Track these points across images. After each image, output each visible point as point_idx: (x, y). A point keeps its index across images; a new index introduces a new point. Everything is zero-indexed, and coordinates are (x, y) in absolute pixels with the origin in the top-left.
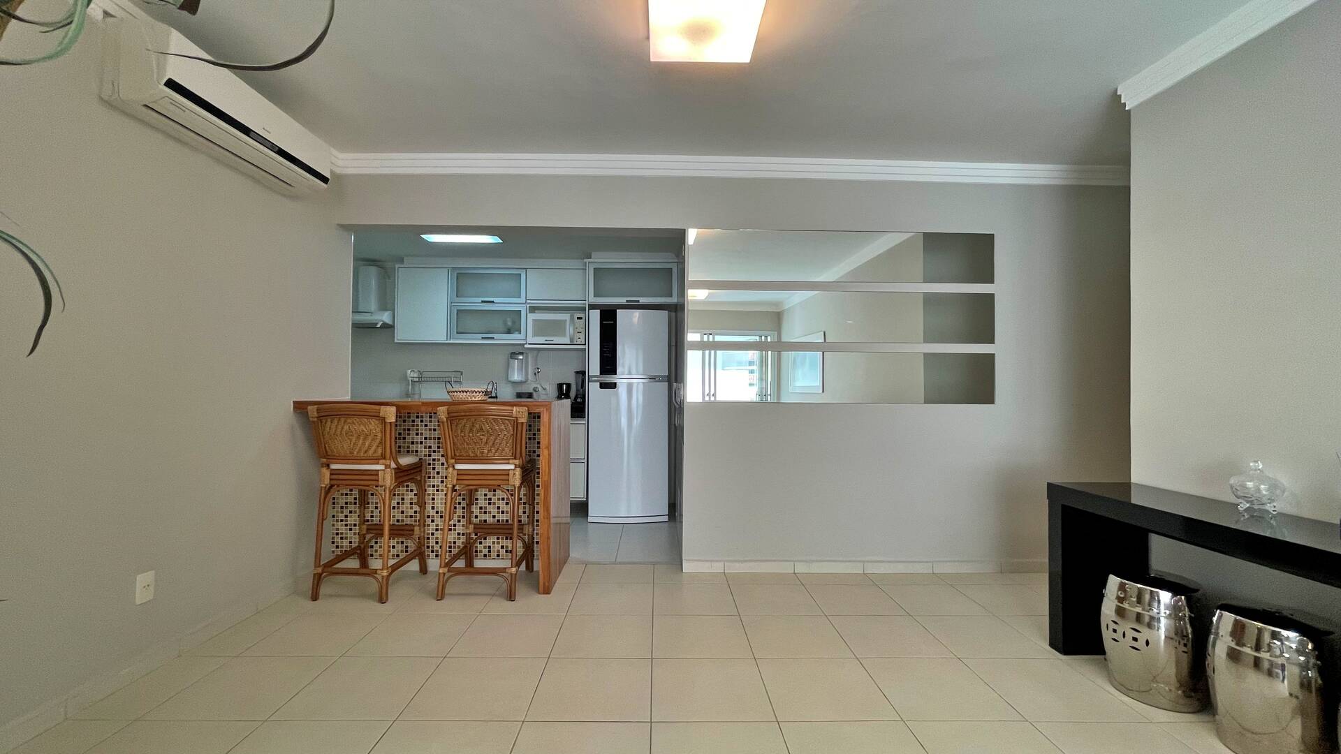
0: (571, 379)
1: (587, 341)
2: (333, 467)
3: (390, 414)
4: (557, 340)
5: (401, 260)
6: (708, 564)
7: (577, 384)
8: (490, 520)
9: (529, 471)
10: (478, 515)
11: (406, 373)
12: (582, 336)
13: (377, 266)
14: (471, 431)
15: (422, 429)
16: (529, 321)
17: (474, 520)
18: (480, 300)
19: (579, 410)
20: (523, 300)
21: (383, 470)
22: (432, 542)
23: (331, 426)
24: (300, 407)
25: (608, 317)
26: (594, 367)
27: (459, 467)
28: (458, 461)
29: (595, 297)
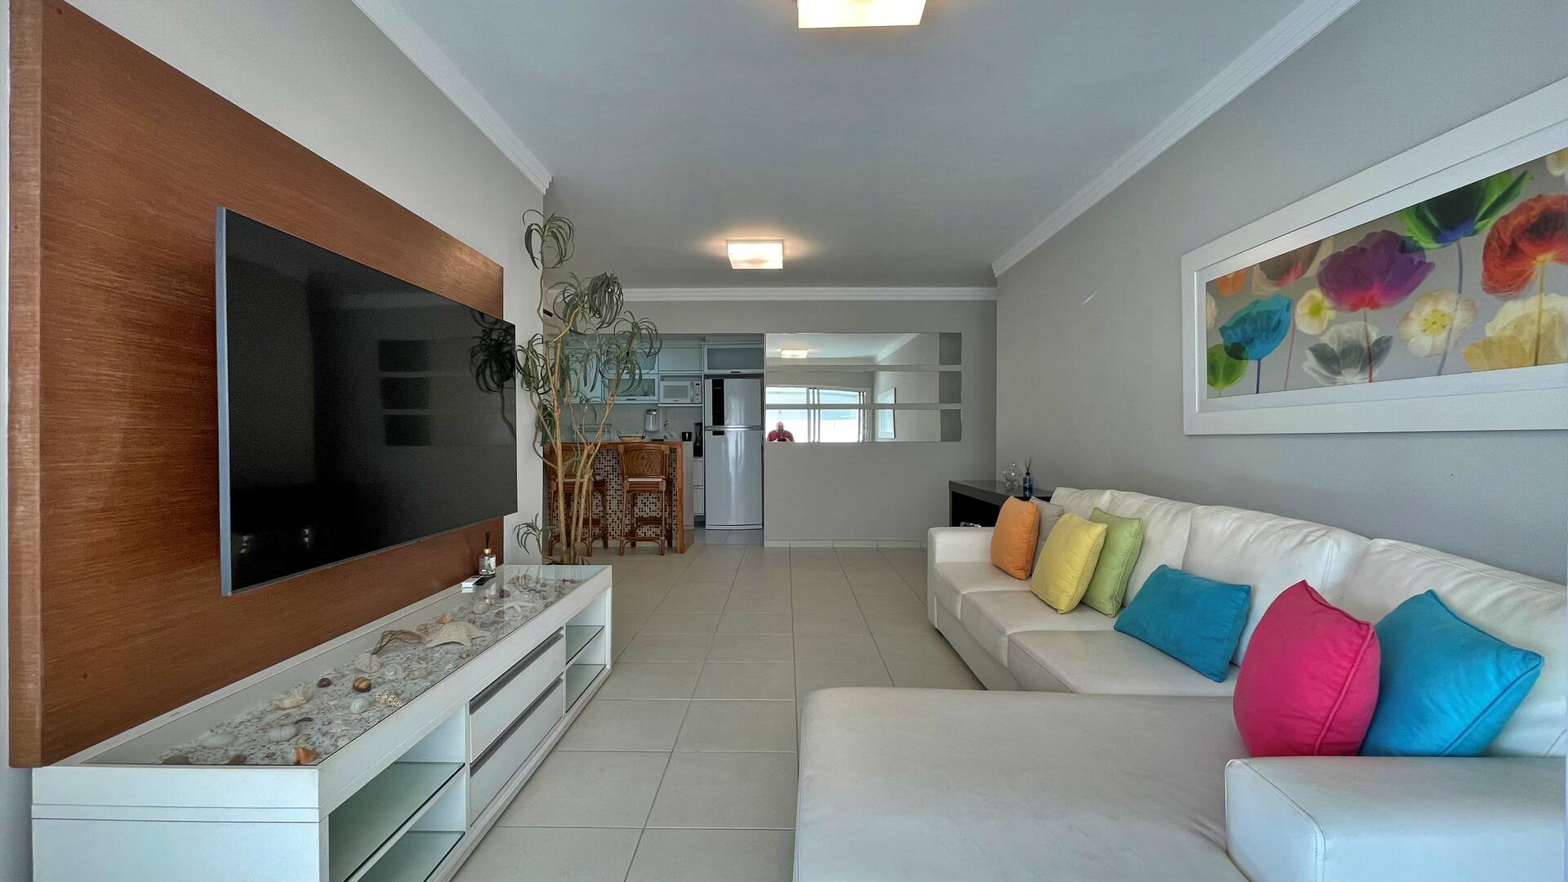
0: (692, 429)
1: (703, 401)
4: (681, 401)
6: (778, 542)
7: (696, 434)
8: (645, 516)
9: (670, 483)
10: (638, 512)
12: (700, 397)
14: (637, 459)
15: (602, 460)
16: (661, 386)
17: (636, 516)
19: (698, 451)
20: (656, 371)
22: (610, 529)
25: (718, 385)
26: (708, 420)
27: (630, 480)
28: (631, 477)
29: (708, 369)
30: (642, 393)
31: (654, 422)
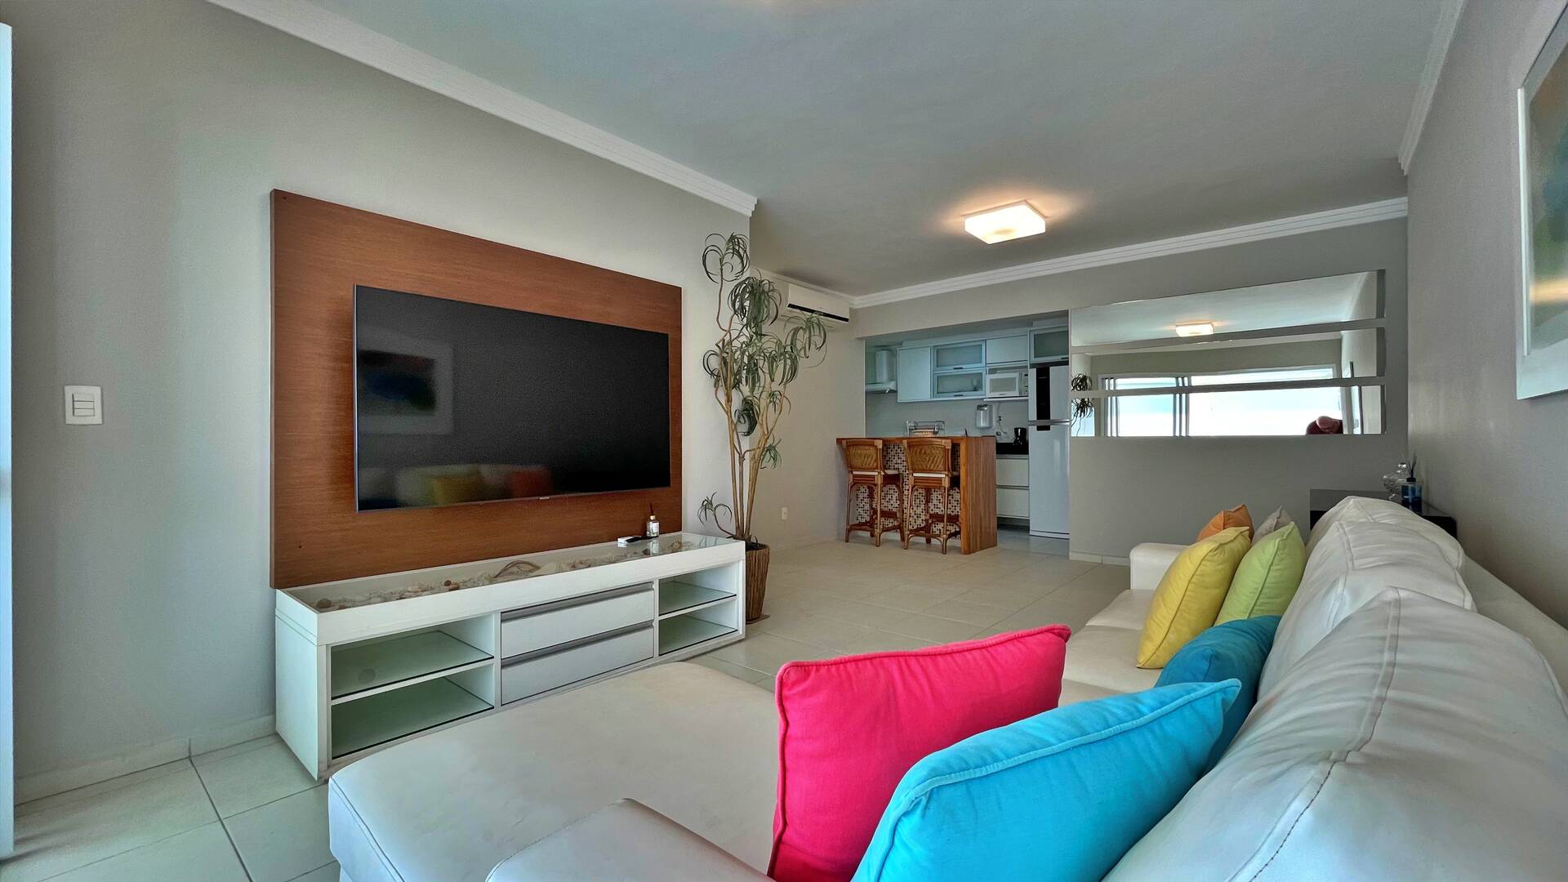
1: (1029, 393)
2: (854, 473)
3: (879, 444)
4: (1010, 394)
5: (901, 344)
6: (1088, 554)
10: (933, 510)
11: (905, 423)
12: (1022, 389)
13: (888, 350)
14: (921, 454)
15: (896, 453)
16: (988, 379)
17: (931, 512)
18: (952, 367)
20: (983, 364)
21: (878, 476)
23: (853, 451)
24: (839, 441)
25: (1043, 373)
26: (1034, 414)
27: (915, 475)
28: (915, 471)
29: (1035, 357)
30: (972, 388)
31: (985, 418)
